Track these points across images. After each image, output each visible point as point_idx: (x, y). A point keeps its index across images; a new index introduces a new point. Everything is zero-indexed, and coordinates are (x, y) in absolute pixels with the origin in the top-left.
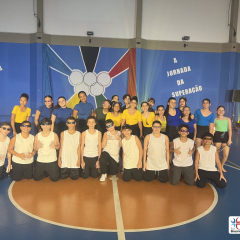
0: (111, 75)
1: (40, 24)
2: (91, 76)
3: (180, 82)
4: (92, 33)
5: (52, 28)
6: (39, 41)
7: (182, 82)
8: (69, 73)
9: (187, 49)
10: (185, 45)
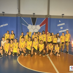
0: (40, 26)
1: (19, 11)
2: (34, 27)
3: (61, 28)
4: (34, 14)
5: (23, 12)
6: (19, 16)
7: (62, 28)
8: (28, 25)
9: (63, 18)
10: (63, 17)
